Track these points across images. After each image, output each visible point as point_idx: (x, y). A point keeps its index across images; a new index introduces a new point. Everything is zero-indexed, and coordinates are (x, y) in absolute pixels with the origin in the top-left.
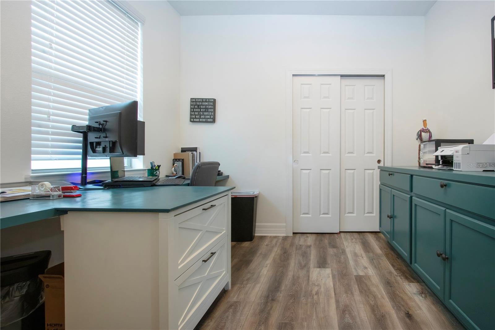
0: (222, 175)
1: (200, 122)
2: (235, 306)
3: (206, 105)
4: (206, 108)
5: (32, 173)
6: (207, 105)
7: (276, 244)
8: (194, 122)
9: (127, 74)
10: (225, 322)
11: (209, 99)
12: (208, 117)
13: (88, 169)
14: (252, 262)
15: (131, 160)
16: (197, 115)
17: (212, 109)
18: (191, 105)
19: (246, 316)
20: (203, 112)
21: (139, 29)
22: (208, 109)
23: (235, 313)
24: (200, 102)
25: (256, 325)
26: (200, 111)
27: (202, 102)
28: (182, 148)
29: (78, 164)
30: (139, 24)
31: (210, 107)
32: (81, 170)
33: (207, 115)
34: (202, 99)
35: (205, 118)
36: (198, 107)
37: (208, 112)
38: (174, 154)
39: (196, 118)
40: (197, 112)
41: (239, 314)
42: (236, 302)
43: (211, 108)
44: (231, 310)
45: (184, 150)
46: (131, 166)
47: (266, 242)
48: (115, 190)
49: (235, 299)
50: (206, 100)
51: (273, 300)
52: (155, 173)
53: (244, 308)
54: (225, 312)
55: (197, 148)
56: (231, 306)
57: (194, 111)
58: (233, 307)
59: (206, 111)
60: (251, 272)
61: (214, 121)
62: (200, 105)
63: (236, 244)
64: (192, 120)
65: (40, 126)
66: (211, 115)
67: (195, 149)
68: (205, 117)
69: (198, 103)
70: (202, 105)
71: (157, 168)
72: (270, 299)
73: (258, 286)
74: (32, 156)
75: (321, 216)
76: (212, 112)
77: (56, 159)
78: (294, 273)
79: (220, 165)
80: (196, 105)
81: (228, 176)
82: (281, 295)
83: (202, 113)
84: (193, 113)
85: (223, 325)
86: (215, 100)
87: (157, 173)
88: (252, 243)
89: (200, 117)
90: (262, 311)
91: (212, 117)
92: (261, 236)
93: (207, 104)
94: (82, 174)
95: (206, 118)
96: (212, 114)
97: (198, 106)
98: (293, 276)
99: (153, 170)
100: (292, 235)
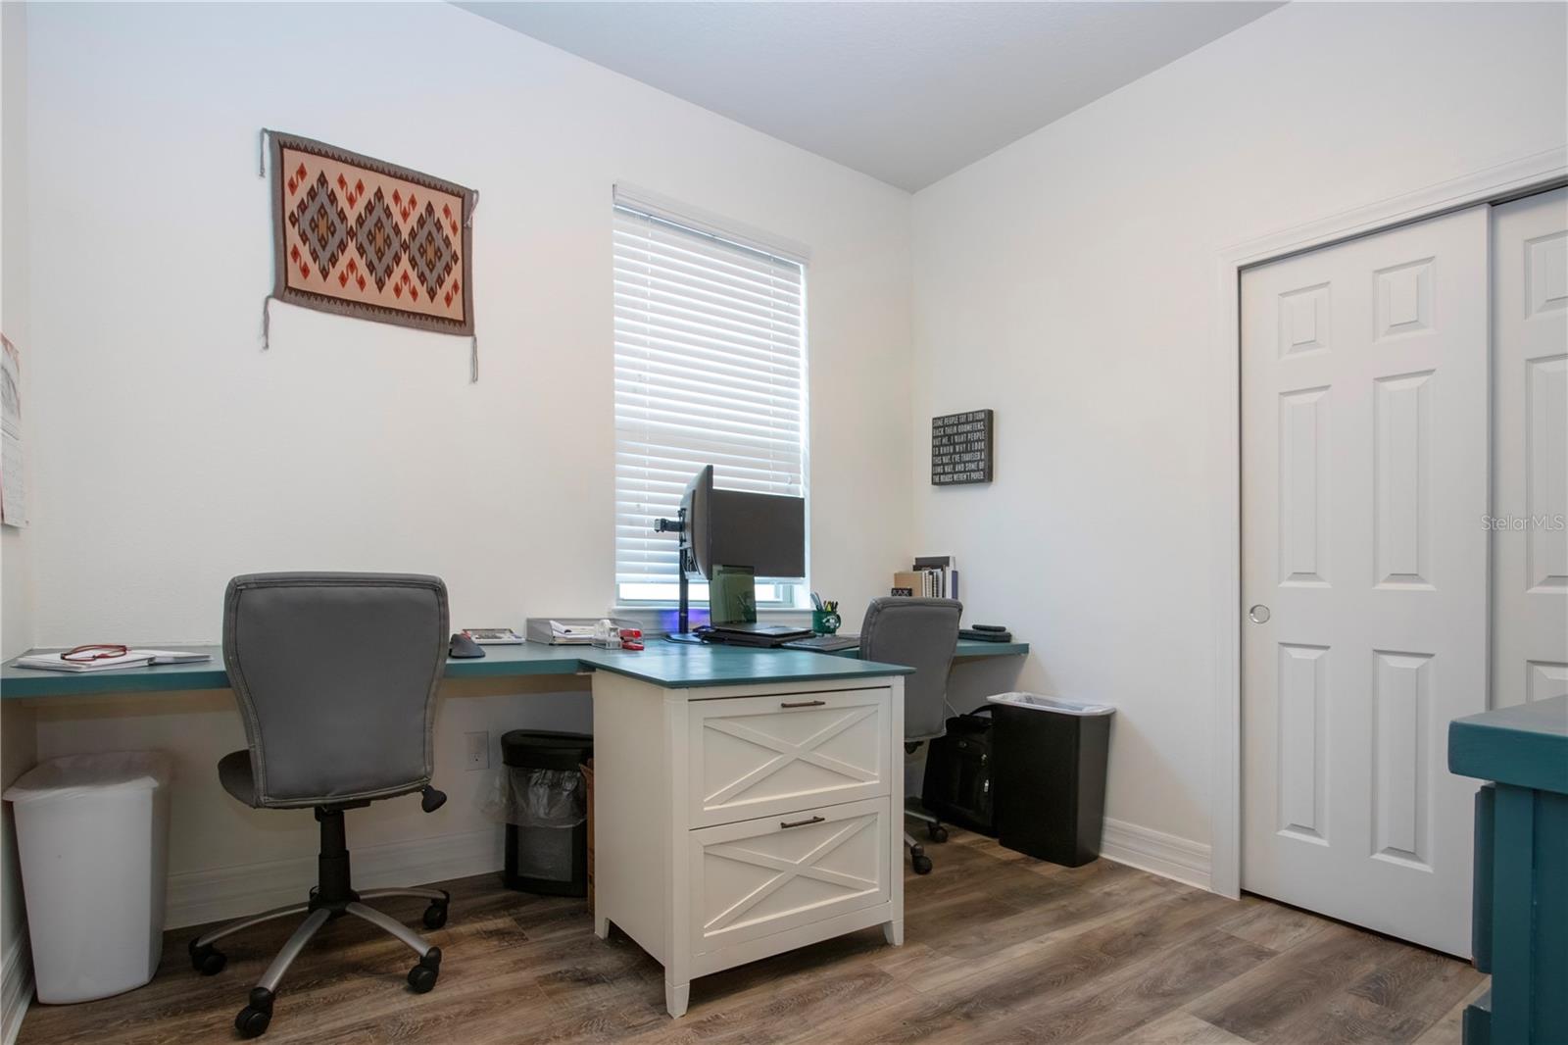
0: (1009, 641)
1: (953, 483)
2: (874, 978)
3: (967, 433)
4: (967, 442)
5: (618, 605)
6: (971, 432)
7: (1141, 903)
8: (940, 484)
9: (777, 393)
10: (827, 995)
11: (973, 413)
12: (973, 466)
13: (689, 603)
14: (1015, 914)
15: (791, 587)
16: (947, 464)
17: (981, 441)
18: (934, 437)
19: (876, 1008)
20: (960, 453)
21: (802, 278)
22: (971, 442)
23: (860, 991)
24: (953, 425)
25: (876, 1035)
26: (955, 453)
27: (959, 424)
28: (917, 559)
29: (673, 593)
30: (801, 266)
31: (977, 436)
32: (708, 603)
33: (970, 461)
34: (958, 415)
35: (965, 471)
36: (949, 440)
37: (971, 451)
38: (896, 575)
39: (944, 473)
40: (946, 455)
41: (864, 997)
42: (883, 974)
43: (978, 441)
44: (859, 983)
45: (920, 565)
46: (791, 601)
47: (1115, 886)
48: (720, 648)
49: (887, 968)
50: (968, 418)
51: (968, 1016)
52: (824, 621)
53: (889, 993)
54: (848, 978)
55: (948, 558)
56: (867, 975)
57: (939, 455)
58: (868, 979)
59: (966, 451)
60: (986, 937)
61: (988, 476)
62: (954, 435)
63: (1023, 859)
64: (937, 479)
65: (631, 523)
66: (978, 461)
67: (941, 563)
68: (965, 467)
69: (949, 431)
70: (958, 434)
71: (829, 609)
72: (965, 1010)
73: (968, 970)
74: (617, 575)
75: (1379, 856)
76: (981, 451)
77: (652, 582)
78: (1102, 993)
79: (961, 610)
80: (945, 436)
81: (1027, 646)
82: (1001, 1018)
83: (957, 457)
84: (938, 460)
85: (820, 997)
86: (990, 414)
87: (828, 621)
88: (1071, 872)
89: (954, 468)
90: (918, 1021)
91: (982, 465)
92: (1117, 863)
93: (968, 427)
94: (681, 611)
95: (969, 471)
96: (983, 457)
97: (949, 436)
98: (1091, 999)
99: (825, 616)
100: (1235, 897)
